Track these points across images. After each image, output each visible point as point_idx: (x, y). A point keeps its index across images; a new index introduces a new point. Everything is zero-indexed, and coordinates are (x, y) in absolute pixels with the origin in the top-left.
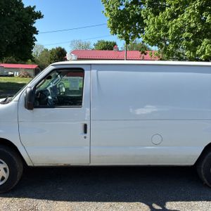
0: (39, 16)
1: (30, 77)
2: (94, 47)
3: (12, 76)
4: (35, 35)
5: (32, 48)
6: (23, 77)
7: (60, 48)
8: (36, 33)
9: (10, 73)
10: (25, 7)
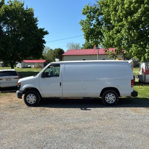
0: (46, 33)
1: (41, 68)
2: (82, 46)
3: (30, 67)
4: (44, 44)
5: (43, 51)
6: (37, 68)
7: (60, 49)
8: (45, 43)
9: (29, 66)
10: (39, 28)
